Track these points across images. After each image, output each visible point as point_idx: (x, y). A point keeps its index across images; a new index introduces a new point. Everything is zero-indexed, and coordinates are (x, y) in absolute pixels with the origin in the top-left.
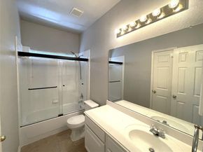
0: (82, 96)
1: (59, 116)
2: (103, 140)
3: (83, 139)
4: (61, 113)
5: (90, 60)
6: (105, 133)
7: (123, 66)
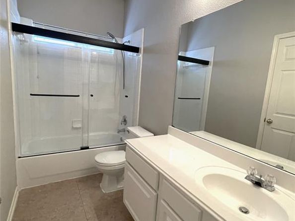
0: (125, 121)
1: (82, 149)
2: (155, 187)
3: (121, 191)
4: (85, 145)
5: (142, 50)
6: (159, 173)
7: (210, 68)
